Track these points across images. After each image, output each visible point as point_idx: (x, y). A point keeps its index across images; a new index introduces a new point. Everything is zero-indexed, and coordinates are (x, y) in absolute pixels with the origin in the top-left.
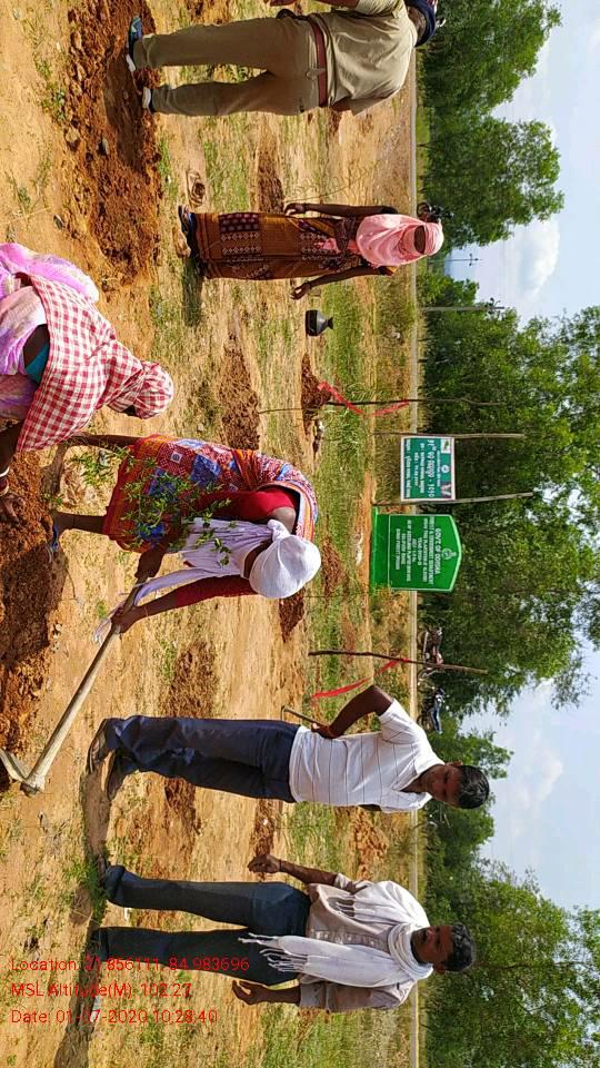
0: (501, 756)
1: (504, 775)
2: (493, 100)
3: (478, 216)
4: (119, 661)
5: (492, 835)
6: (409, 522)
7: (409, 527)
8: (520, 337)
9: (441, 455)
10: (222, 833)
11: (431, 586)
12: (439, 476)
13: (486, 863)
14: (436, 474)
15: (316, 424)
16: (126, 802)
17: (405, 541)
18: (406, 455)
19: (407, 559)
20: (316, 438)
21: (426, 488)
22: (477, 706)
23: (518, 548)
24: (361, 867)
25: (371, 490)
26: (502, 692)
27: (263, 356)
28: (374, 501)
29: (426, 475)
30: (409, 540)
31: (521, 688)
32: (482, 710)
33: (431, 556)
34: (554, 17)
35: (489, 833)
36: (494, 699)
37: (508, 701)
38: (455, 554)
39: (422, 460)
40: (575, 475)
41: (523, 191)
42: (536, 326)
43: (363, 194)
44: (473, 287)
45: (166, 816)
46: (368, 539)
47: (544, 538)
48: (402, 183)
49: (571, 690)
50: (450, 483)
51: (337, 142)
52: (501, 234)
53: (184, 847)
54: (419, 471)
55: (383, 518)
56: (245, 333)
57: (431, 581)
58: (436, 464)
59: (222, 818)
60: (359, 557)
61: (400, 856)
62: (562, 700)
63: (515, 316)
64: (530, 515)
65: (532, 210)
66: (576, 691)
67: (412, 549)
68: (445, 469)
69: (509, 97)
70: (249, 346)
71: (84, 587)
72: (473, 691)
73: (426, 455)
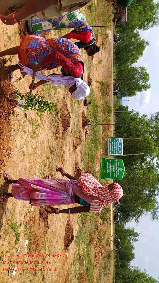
0: (136, 235)
1: (137, 240)
2: (132, 62)
3: (129, 89)
4: (28, 170)
5: (134, 258)
6: (111, 160)
7: (111, 162)
8: (140, 118)
9: (119, 143)
10: (56, 232)
11: (116, 178)
12: (119, 148)
13: (133, 267)
14: (118, 148)
15: (86, 129)
16: (28, 211)
17: (109, 166)
18: (110, 143)
19: (110, 171)
20: (86, 133)
21: (115, 151)
22: (130, 220)
23: (140, 173)
24: (96, 258)
25: (100, 152)
26: (137, 216)
27: (72, 106)
28: (101, 155)
29: (115, 148)
30: (111, 165)
31: (142, 215)
32: (131, 221)
33: (117, 170)
34: (147, 43)
35: (133, 258)
36: (134, 218)
37: (138, 218)
38: (123, 169)
39: (114, 144)
40: (155, 154)
41: (140, 84)
42: (144, 116)
43: (99, 78)
44: (127, 107)
45: (39, 220)
46: (99, 165)
47: (147, 171)
48: (109, 78)
49: (156, 216)
50: (121, 150)
51: (93, 62)
52: (134, 94)
53: (44, 232)
54: (113, 147)
55: (104, 159)
56: (67, 98)
57: (117, 177)
58: (118, 145)
59: (56, 228)
60: (97, 169)
61: (108, 258)
62: (154, 218)
63: (139, 113)
64: (143, 165)
65: (142, 88)
66: (157, 216)
67: (111, 168)
68: (120, 147)
69: (136, 62)
70: (68, 101)
71: (19, 145)
72: (129, 215)
73: (115, 143)
